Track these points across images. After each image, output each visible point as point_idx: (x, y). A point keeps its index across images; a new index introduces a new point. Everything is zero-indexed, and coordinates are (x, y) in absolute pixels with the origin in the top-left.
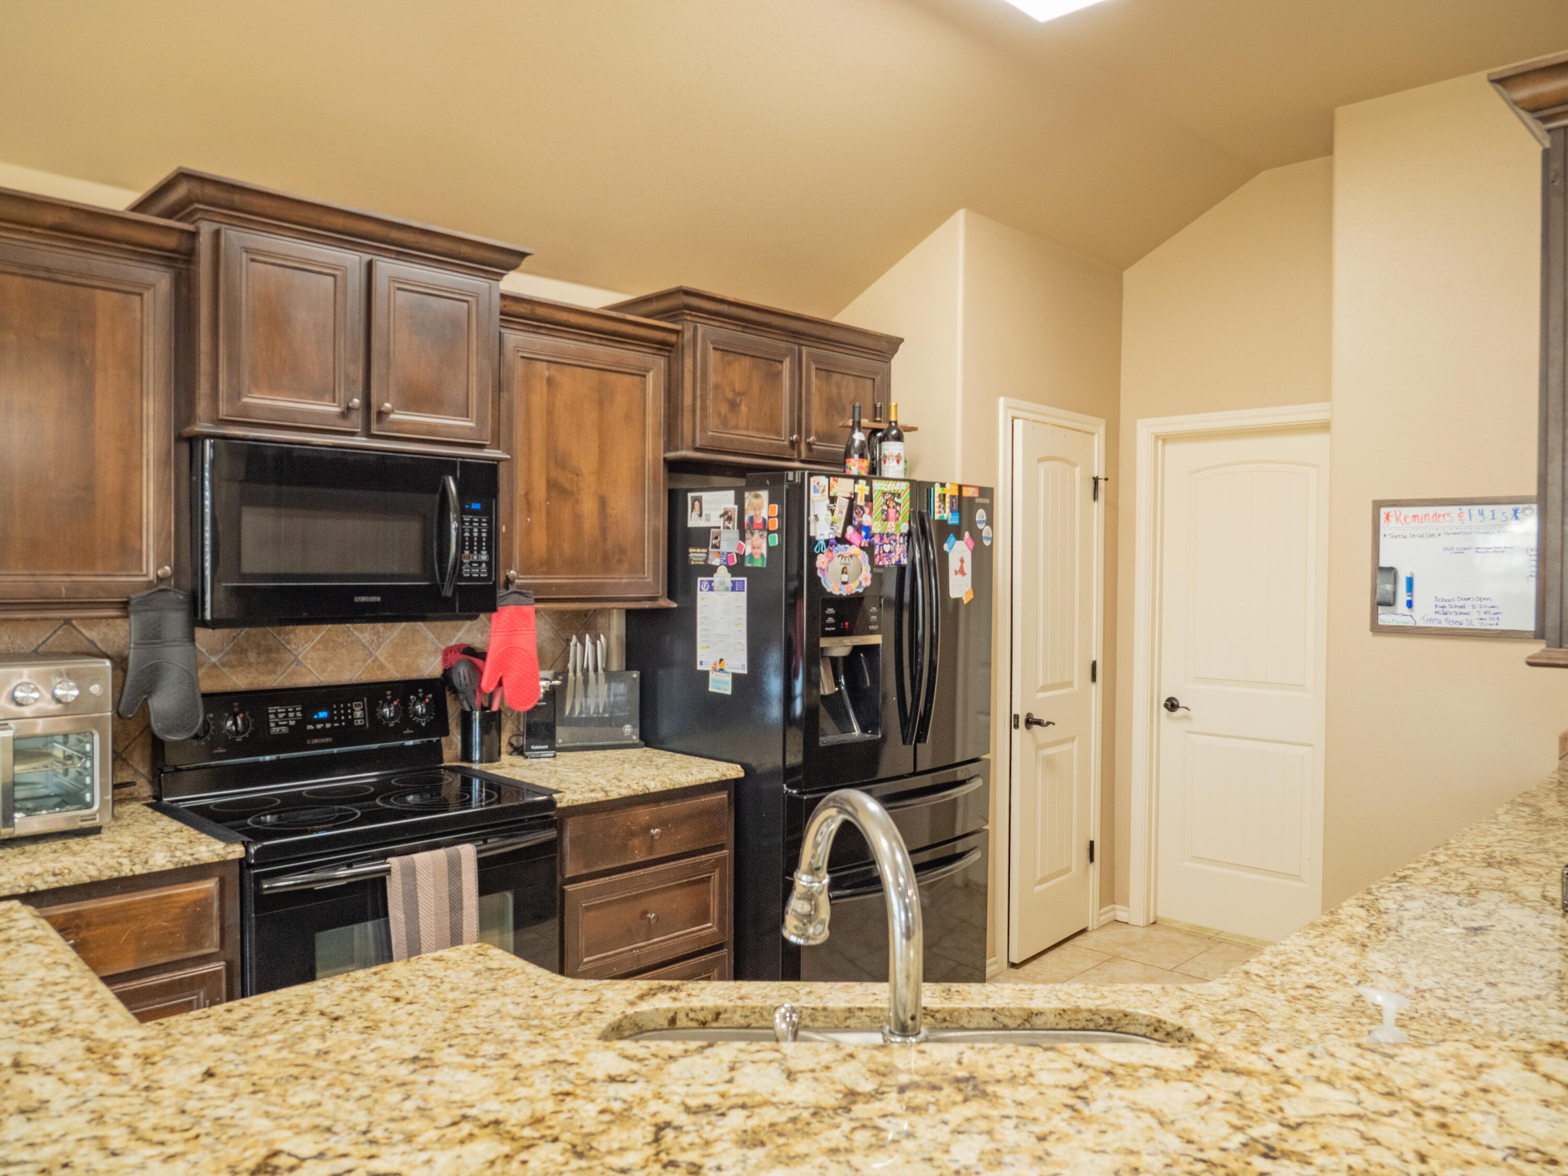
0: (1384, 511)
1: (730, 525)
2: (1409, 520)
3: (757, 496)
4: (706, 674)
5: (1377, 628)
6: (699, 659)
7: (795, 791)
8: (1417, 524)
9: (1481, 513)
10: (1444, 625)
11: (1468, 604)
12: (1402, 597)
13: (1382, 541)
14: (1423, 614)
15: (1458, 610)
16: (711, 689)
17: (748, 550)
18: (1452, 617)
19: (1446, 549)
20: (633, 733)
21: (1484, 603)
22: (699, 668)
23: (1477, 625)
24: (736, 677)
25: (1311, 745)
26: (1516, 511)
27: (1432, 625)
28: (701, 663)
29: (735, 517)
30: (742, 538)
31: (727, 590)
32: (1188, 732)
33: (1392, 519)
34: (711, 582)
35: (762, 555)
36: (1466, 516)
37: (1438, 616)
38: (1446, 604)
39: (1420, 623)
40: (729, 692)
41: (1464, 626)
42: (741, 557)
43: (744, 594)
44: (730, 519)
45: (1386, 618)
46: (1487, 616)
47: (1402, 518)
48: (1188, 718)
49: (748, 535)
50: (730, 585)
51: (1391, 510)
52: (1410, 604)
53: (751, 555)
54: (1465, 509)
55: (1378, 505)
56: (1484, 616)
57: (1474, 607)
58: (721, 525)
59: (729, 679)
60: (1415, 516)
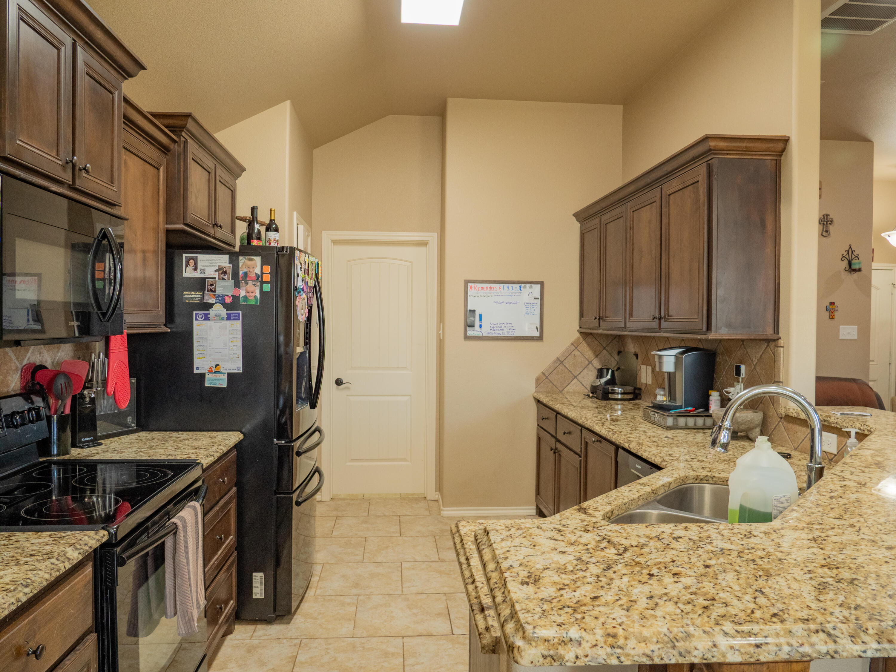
0: (469, 284)
1: (226, 277)
2: (480, 289)
3: (251, 260)
4: (203, 376)
5: (467, 338)
6: (195, 365)
7: (283, 442)
8: (483, 291)
9: (508, 287)
10: (494, 335)
11: (503, 326)
12: (477, 324)
13: (469, 298)
14: (486, 331)
15: (499, 328)
16: (207, 385)
17: (243, 293)
18: (497, 332)
19: (494, 302)
20: (132, 423)
21: (509, 325)
22: (195, 371)
23: (506, 335)
24: (231, 377)
25: (410, 396)
26: (520, 287)
27: (489, 335)
28: (197, 368)
29: (230, 271)
30: (237, 285)
31: (223, 319)
32: (348, 396)
33: (473, 288)
34: (206, 315)
35: (255, 297)
36: (502, 288)
37: (491, 331)
38: (495, 326)
39: (484, 335)
40: (225, 385)
41: (501, 335)
42: (235, 298)
43: (240, 322)
44: (225, 273)
45: (471, 332)
46: (510, 331)
47: (477, 288)
48: (348, 388)
49: (242, 283)
50: (226, 316)
51: (472, 284)
52: (481, 326)
53: (245, 297)
54: (502, 285)
55: (467, 282)
56: (509, 331)
57: (505, 327)
58: (217, 276)
59: (225, 377)
60: (482, 288)
